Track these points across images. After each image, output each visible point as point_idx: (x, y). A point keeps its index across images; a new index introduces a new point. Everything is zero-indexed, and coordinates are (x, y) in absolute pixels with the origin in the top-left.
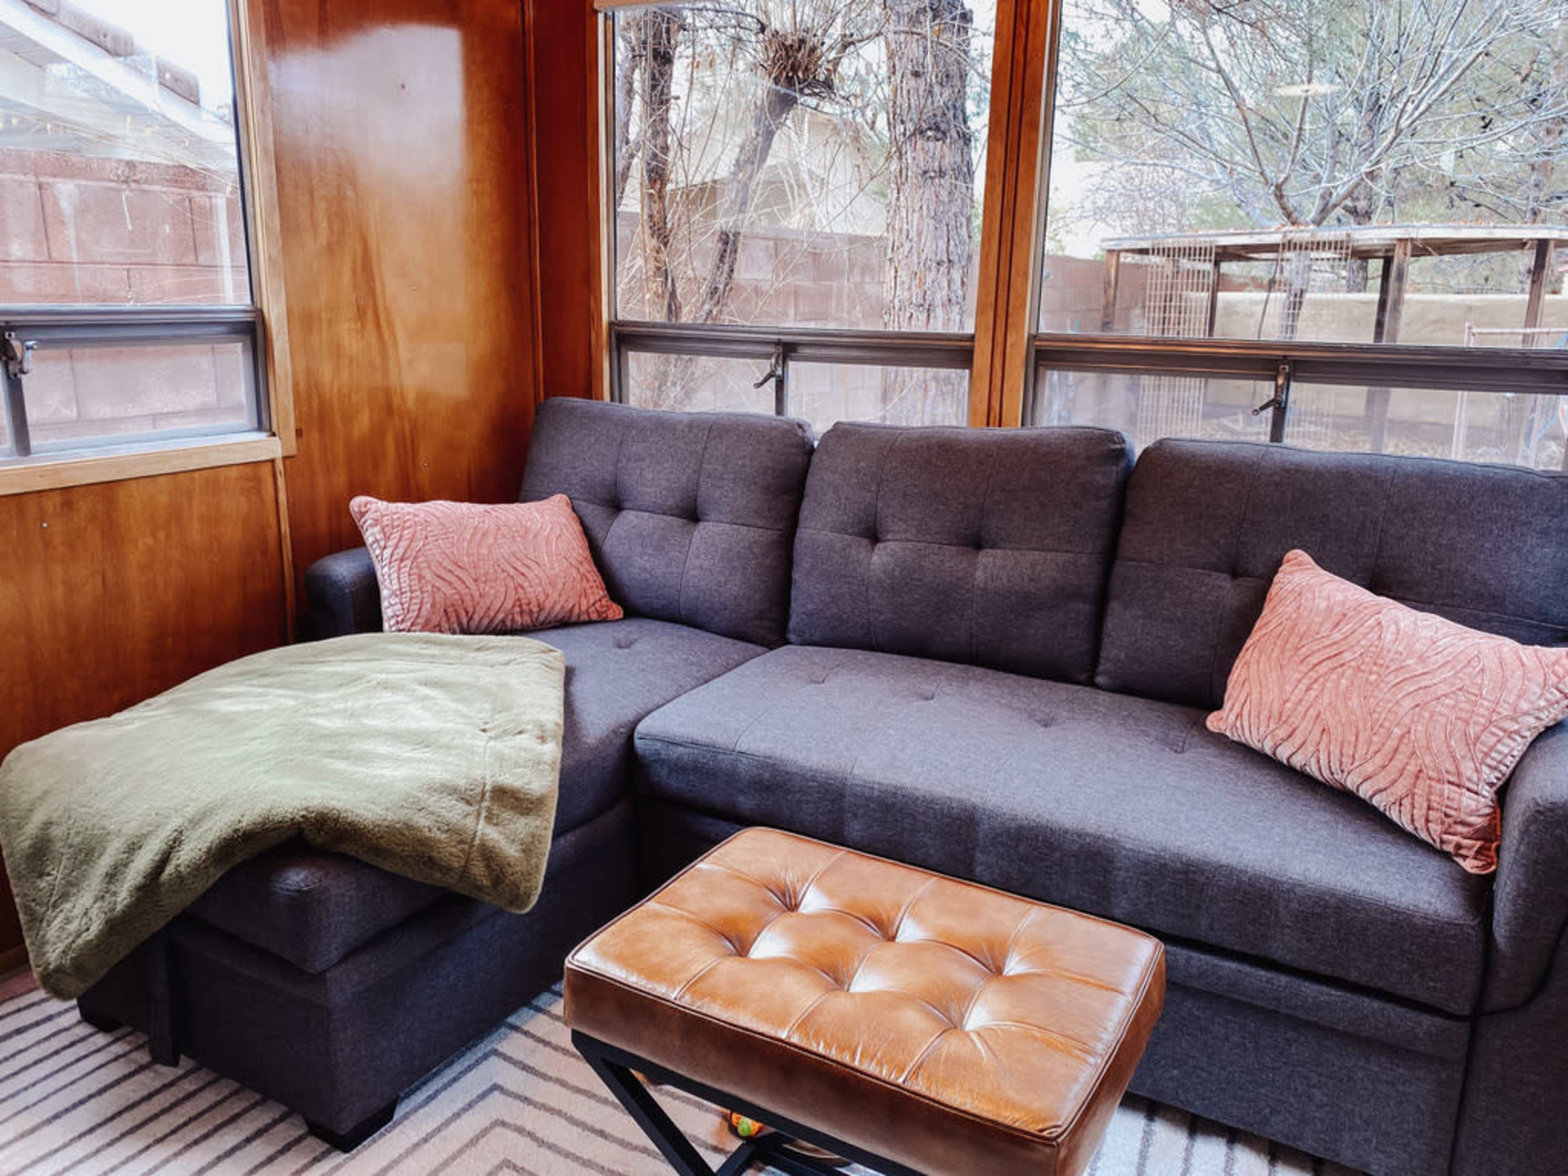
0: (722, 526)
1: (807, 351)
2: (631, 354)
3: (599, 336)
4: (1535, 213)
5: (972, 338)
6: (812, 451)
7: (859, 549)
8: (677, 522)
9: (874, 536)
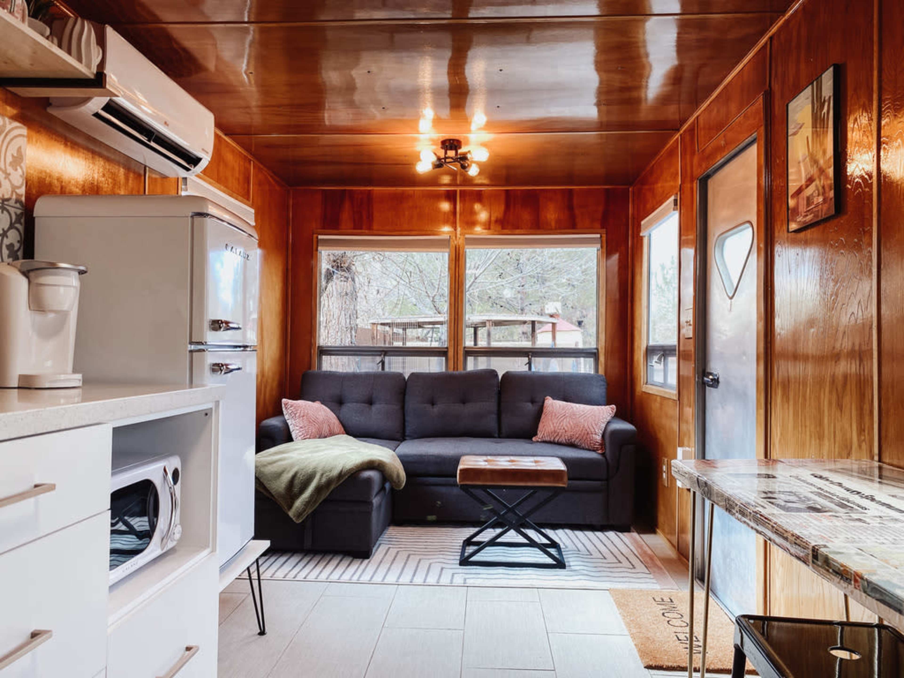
0: (382, 405)
1: (390, 353)
2: (324, 357)
3: (314, 351)
4: (522, 310)
5: (447, 348)
6: (406, 383)
7: (428, 406)
8: (366, 405)
9: (433, 404)
